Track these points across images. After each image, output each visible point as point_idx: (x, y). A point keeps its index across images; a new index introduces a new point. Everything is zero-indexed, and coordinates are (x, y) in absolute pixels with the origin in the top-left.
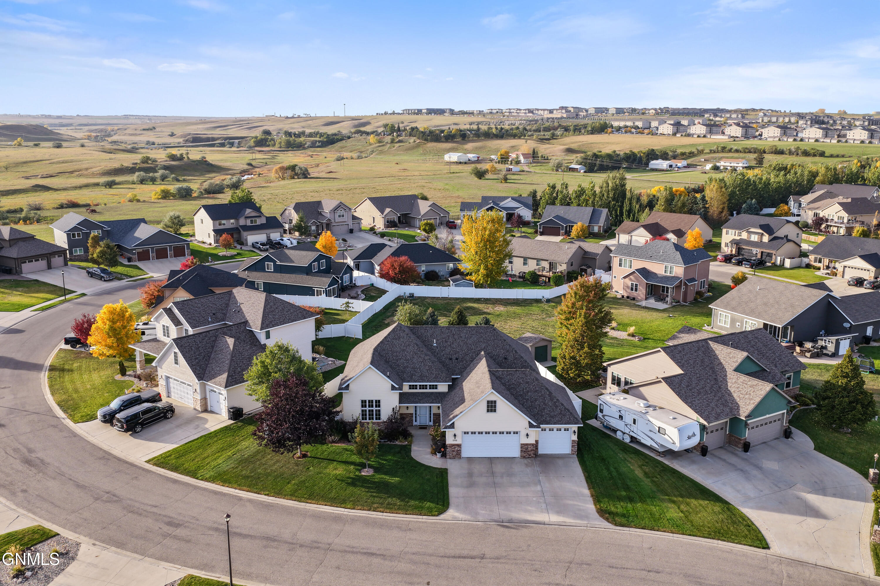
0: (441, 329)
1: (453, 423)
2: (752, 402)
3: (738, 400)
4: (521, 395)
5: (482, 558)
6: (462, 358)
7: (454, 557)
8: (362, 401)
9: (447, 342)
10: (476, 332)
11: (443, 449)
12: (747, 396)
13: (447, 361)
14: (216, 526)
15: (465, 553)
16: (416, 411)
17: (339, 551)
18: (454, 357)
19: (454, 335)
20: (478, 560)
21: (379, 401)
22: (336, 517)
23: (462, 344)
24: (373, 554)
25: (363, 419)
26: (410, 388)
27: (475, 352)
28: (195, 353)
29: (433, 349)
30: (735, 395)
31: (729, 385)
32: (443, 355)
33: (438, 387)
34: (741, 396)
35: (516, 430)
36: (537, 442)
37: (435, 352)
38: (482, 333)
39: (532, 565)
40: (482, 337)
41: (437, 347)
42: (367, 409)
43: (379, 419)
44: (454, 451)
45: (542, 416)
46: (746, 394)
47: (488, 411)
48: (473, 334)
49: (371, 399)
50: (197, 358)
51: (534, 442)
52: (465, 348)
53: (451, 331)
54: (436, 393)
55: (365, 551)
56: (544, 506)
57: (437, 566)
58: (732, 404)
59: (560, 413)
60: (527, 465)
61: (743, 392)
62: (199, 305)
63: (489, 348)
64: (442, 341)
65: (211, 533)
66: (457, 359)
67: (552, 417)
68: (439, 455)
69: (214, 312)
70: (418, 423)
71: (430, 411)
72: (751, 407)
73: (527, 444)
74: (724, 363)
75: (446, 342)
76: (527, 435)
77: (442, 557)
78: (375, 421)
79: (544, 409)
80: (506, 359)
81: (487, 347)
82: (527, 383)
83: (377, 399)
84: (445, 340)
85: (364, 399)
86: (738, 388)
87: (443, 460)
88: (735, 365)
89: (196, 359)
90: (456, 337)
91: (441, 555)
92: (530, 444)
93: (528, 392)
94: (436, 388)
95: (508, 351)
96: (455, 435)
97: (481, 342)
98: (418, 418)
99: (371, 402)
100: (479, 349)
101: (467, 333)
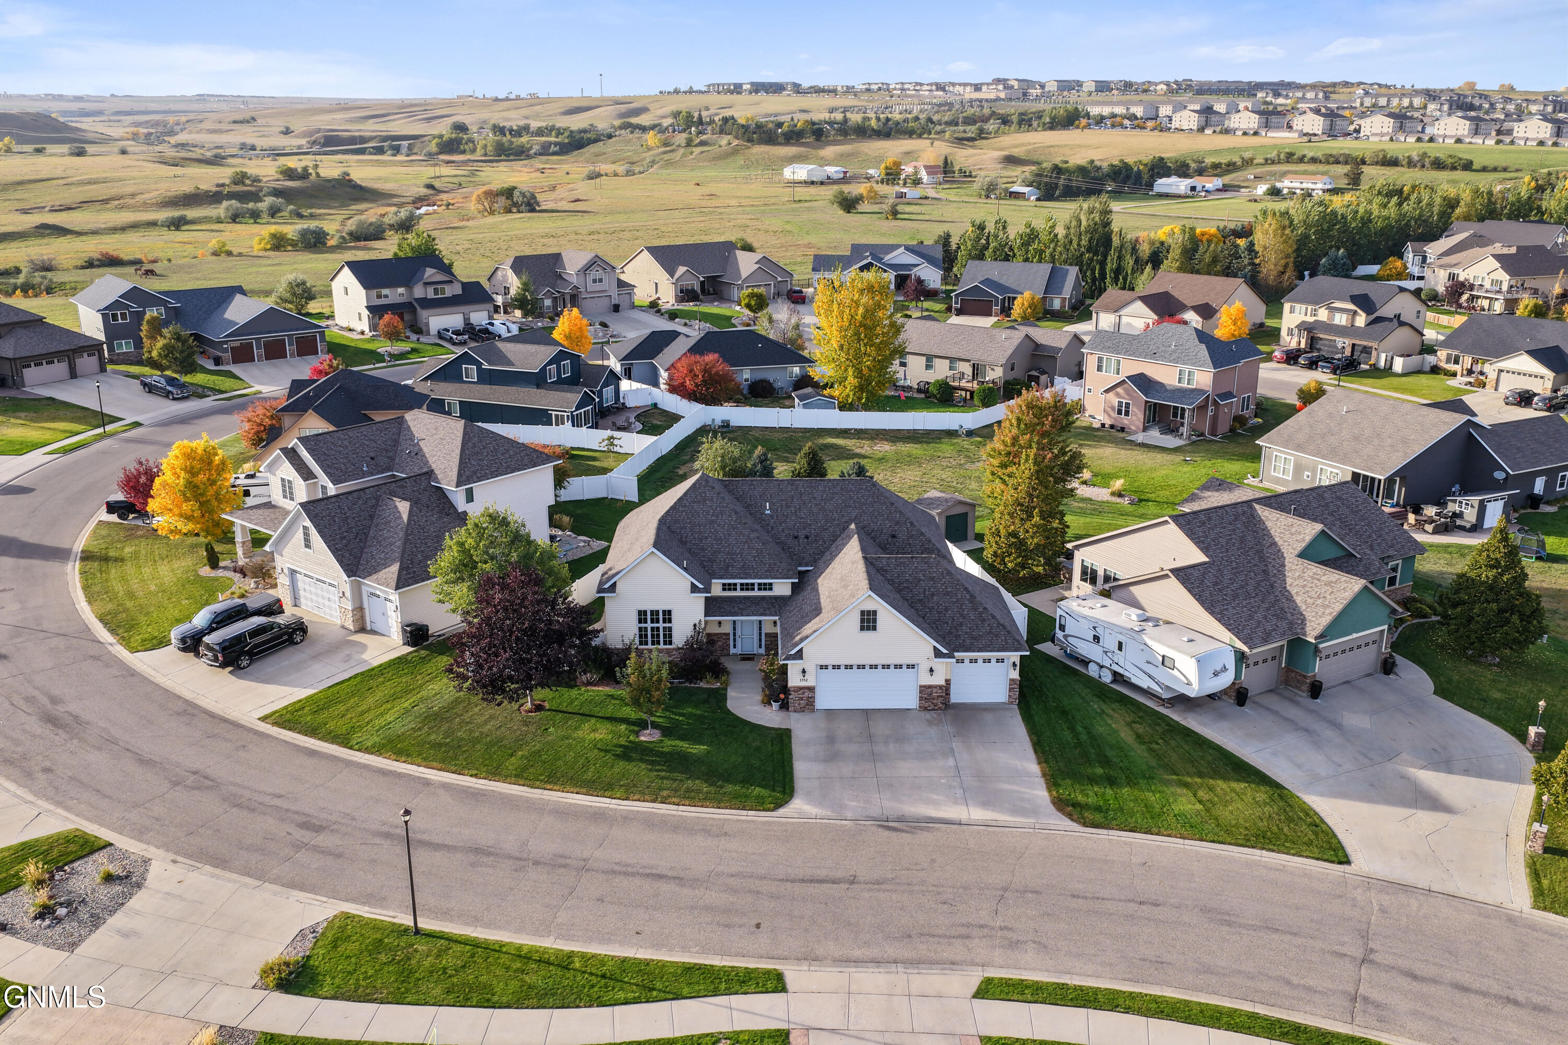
0: (779, 485)
1: (801, 650)
2: (1327, 611)
3: (1303, 607)
4: (920, 601)
5: (852, 883)
6: (816, 536)
7: (803, 881)
8: (640, 612)
9: (790, 507)
10: (842, 489)
11: (782, 696)
12: (1319, 602)
13: (790, 541)
15: (822, 873)
16: (734, 629)
17: (603, 872)
18: (802, 534)
19: (801, 494)
20: (844, 886)
21: (670, 612)
22: (595, 814)
23: (815, 510)
24: (660, 877)
25: (641, 643)
26: (724, 589)
27: (839, 525)
28: (340, 529)
29: (764, 520)
30: (1298, 600)
31: (1289, 581)
32: (783, 530)
33: (775, 587)
34: (1309, 600)
35: (911, 663)
36: (948, 682)
37: (768, 525)
38: (851, 491)
39: (939, 893)
40: (851, 498)
41: (772, 516)
42: (649, 625)
43: (670, 643)
44: (802, 699)
45: (957, 636)
46: (1319, 597)
47: (862, 629)
48: (836, 494)
49: (655, 608)
50: (345, 537)
51: (943, 683)
52: (821, 517)
53: (797, 488)
54: (770, 597)
55: (649, 871)
56: (959, 792)
57: (773, 896)
58: (1292, 614)
59: (990, 632)
60: (930, 723)
61: (1313, 594)
62: (346, 443)
63: (865, 517)
64: (781, 506)
65: (379, 842)
66: (807, 537)
67: (975, 638)
68: (775, 706)
69: (372, 454)
70: (738, 651)
71: (760, 629)
72: (1326, 620)
73: (930, 687)
74: (1280, 542)
75: (788, 507)
76: (931, 670)
77: (782, 880)
78: (662, 646)
79: (961, 625)
80: (893, 536)
81: (861, 515)
82: (932, 579)
83: (667, 608)
84: (786, 504)
85: (643, 608)
86: (1304, 586)
87: (783, 714)
88: (1300, 547)
89: (343, 538)
90: (805, 498)
91: (781, 877)
92: (936, 687)
93: (933, 595)
94: (771, 589)
95: (897, 523)
96: (804, 671)
97: (850, 507)
98: (739, 641)
99: (655, 613)
100: (846, 519)
101: (824, 491)
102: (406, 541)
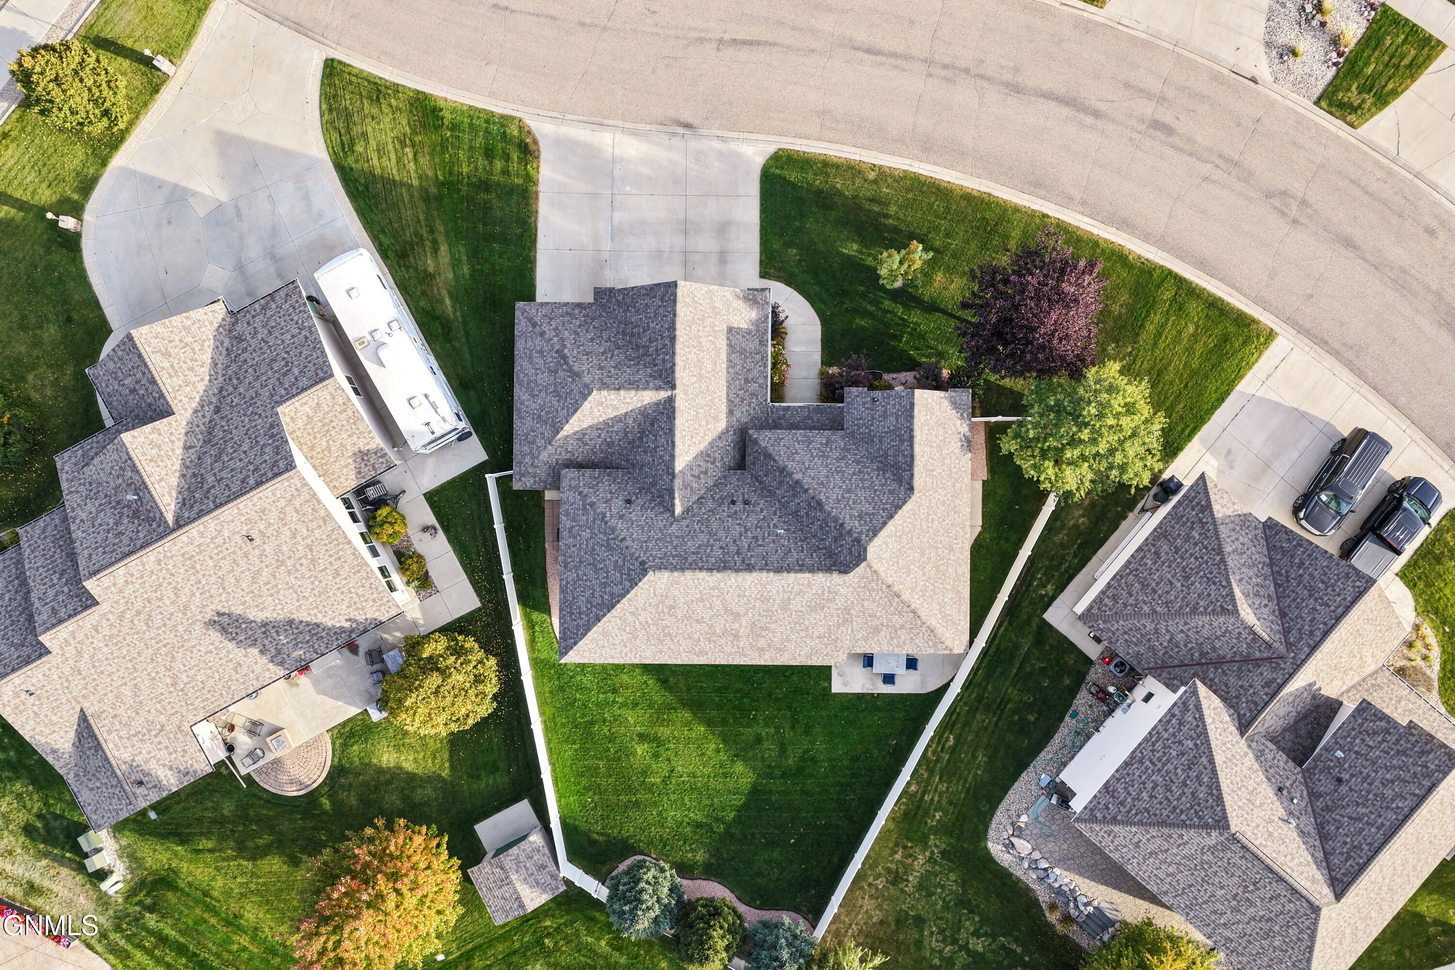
0: (766, 564)
2: (189, 323)
3: (210, 344)
5: (721, 41)
6: (723, 503)
7: (758, 43)
9: (753, 537)
10: (686, 559)
12: (189, 340)
13: (754, 498)
14: (1100, 124)
15: (743, 54)
17: (913, 58)
18: (739, 506)
19: (738, 553)
20: (727, 37)
22: (927, 150)
23: (721, 534)
24: (869, 51)
27: (694, 516)
29: (785, 522)
30: (207, 357)
31: (201, 387)
32: (762, 510)
34: (197, 347)
37: (780, 517)
38: (674, 557)
39: (656, 25)
40: (675, 548)
41: (775, 526)
46: (187, 344)
48: (693, 553)
52: (715, 526)
53: (743, 561)
55: (879, 58)
56: (617, 173)
57: (781, 23)
58: (222, 343)
61: (190, 354)
63: (661, 525)
64: (764, 539)
65: (1100, 103)
66: (733, 502)
69: (1344, 789)
72: (198, 314)
74: (179, 445)
75: (756, 536)
77: (775, 44)
80: (629, 502)
81: (665, 526)
84: (757, 540)
86: (191, 369)
88: (161, 424)
90: (734, 549)
91: (775, 49)
95: (621, 517)
97: (677, 537)
100: (684, 523)
101: (708, 556)
102: (1220, 551)
